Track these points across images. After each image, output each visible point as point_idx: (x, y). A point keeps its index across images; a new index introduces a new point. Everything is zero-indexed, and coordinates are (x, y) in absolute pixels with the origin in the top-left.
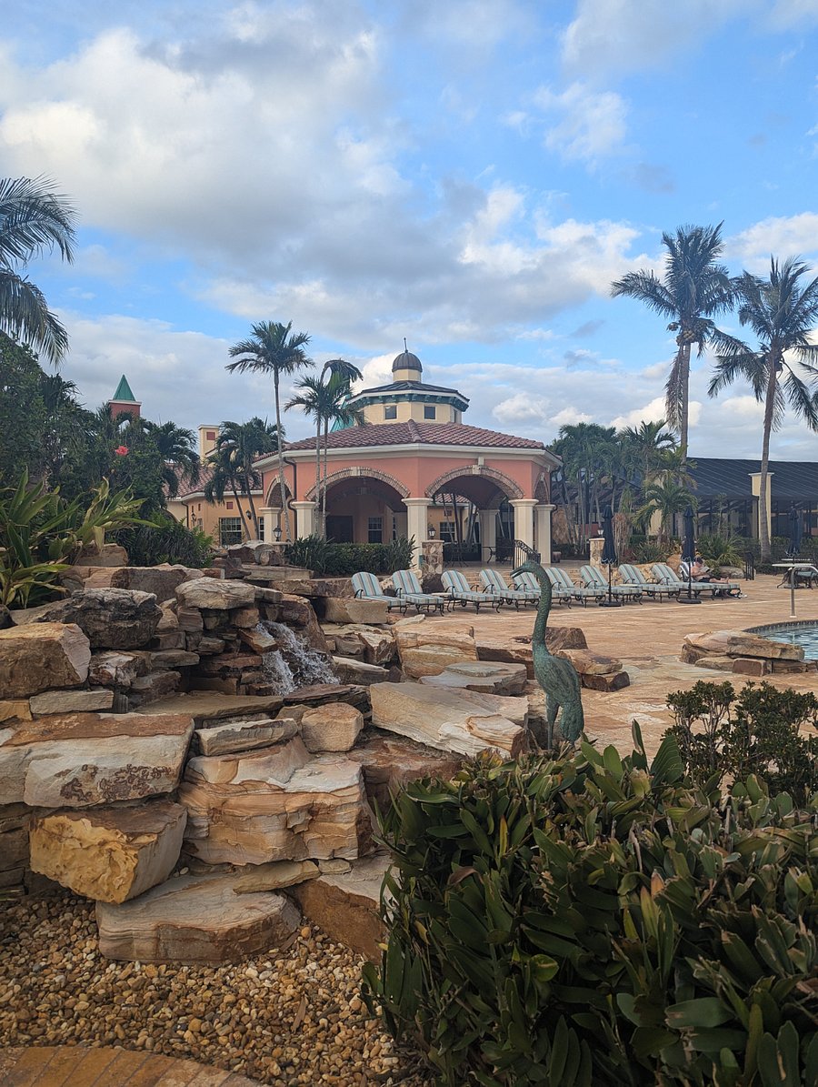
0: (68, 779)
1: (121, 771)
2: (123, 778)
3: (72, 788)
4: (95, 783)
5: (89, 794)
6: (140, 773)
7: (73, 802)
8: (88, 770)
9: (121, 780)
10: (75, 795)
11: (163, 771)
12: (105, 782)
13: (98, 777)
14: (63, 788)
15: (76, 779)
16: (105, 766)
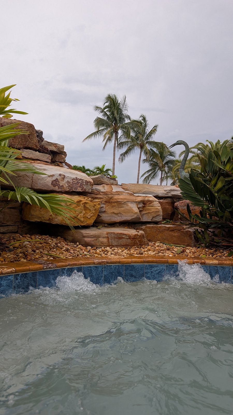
0: (54, 178)
1: (74, 179)
2: (75, 182)
3: (55, 182)
4: (65, 181)
5: (62, 186)
6: (81, 181)
7: (56, 188)
8: (62, 176)
9: (74, 183)
10: (57, 186)
11: (89, 182)
12: (68, 182)
13: (66, 180)
14: (52, 182)
15: (57, 179)
16: (68, 176)
